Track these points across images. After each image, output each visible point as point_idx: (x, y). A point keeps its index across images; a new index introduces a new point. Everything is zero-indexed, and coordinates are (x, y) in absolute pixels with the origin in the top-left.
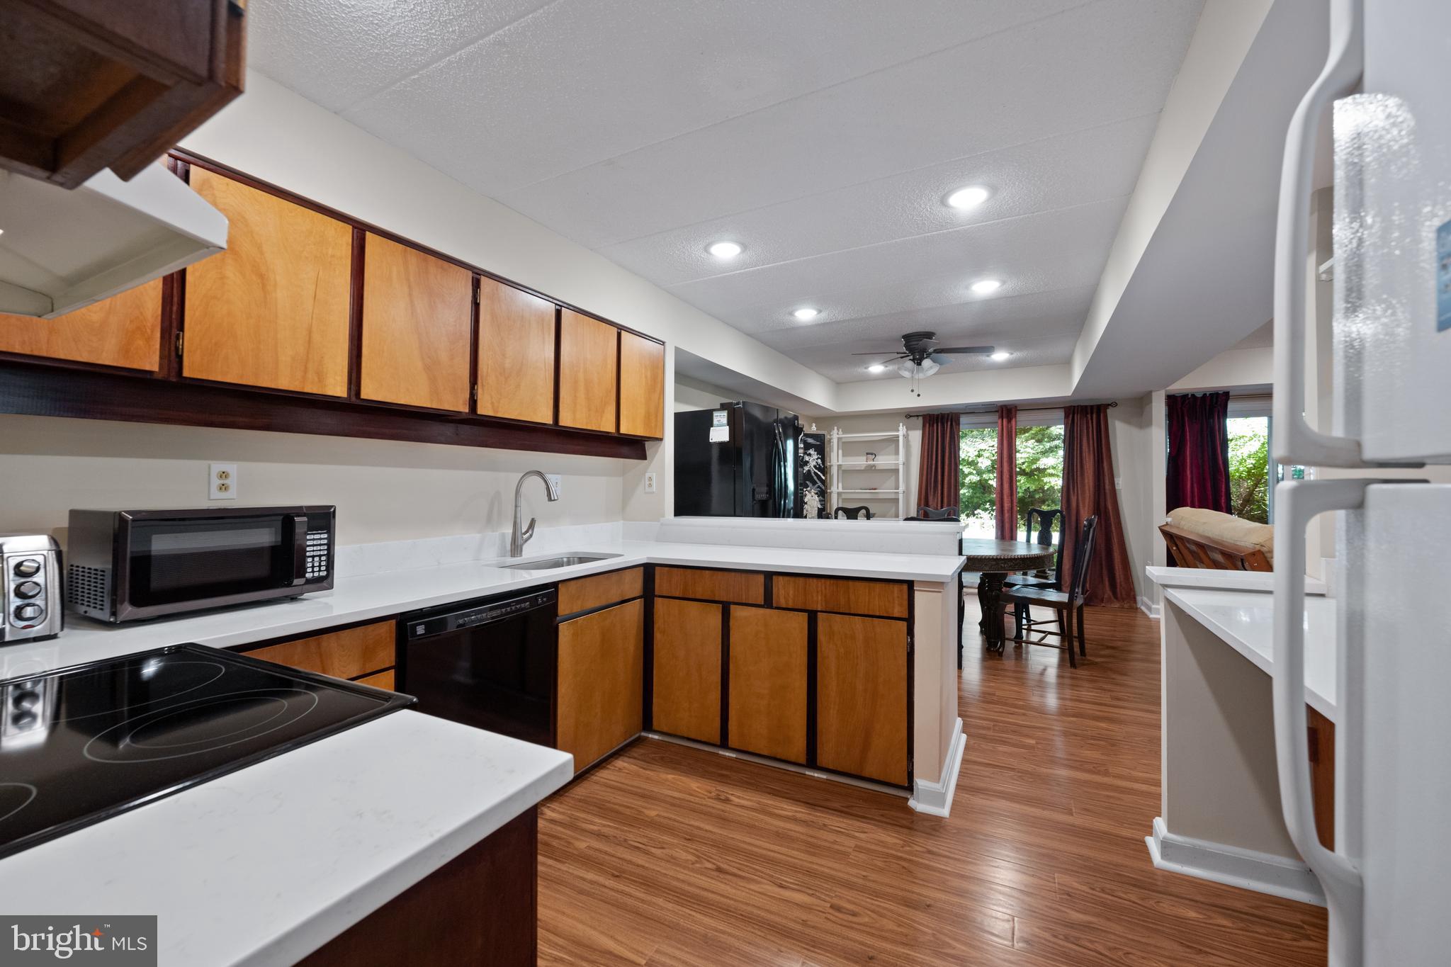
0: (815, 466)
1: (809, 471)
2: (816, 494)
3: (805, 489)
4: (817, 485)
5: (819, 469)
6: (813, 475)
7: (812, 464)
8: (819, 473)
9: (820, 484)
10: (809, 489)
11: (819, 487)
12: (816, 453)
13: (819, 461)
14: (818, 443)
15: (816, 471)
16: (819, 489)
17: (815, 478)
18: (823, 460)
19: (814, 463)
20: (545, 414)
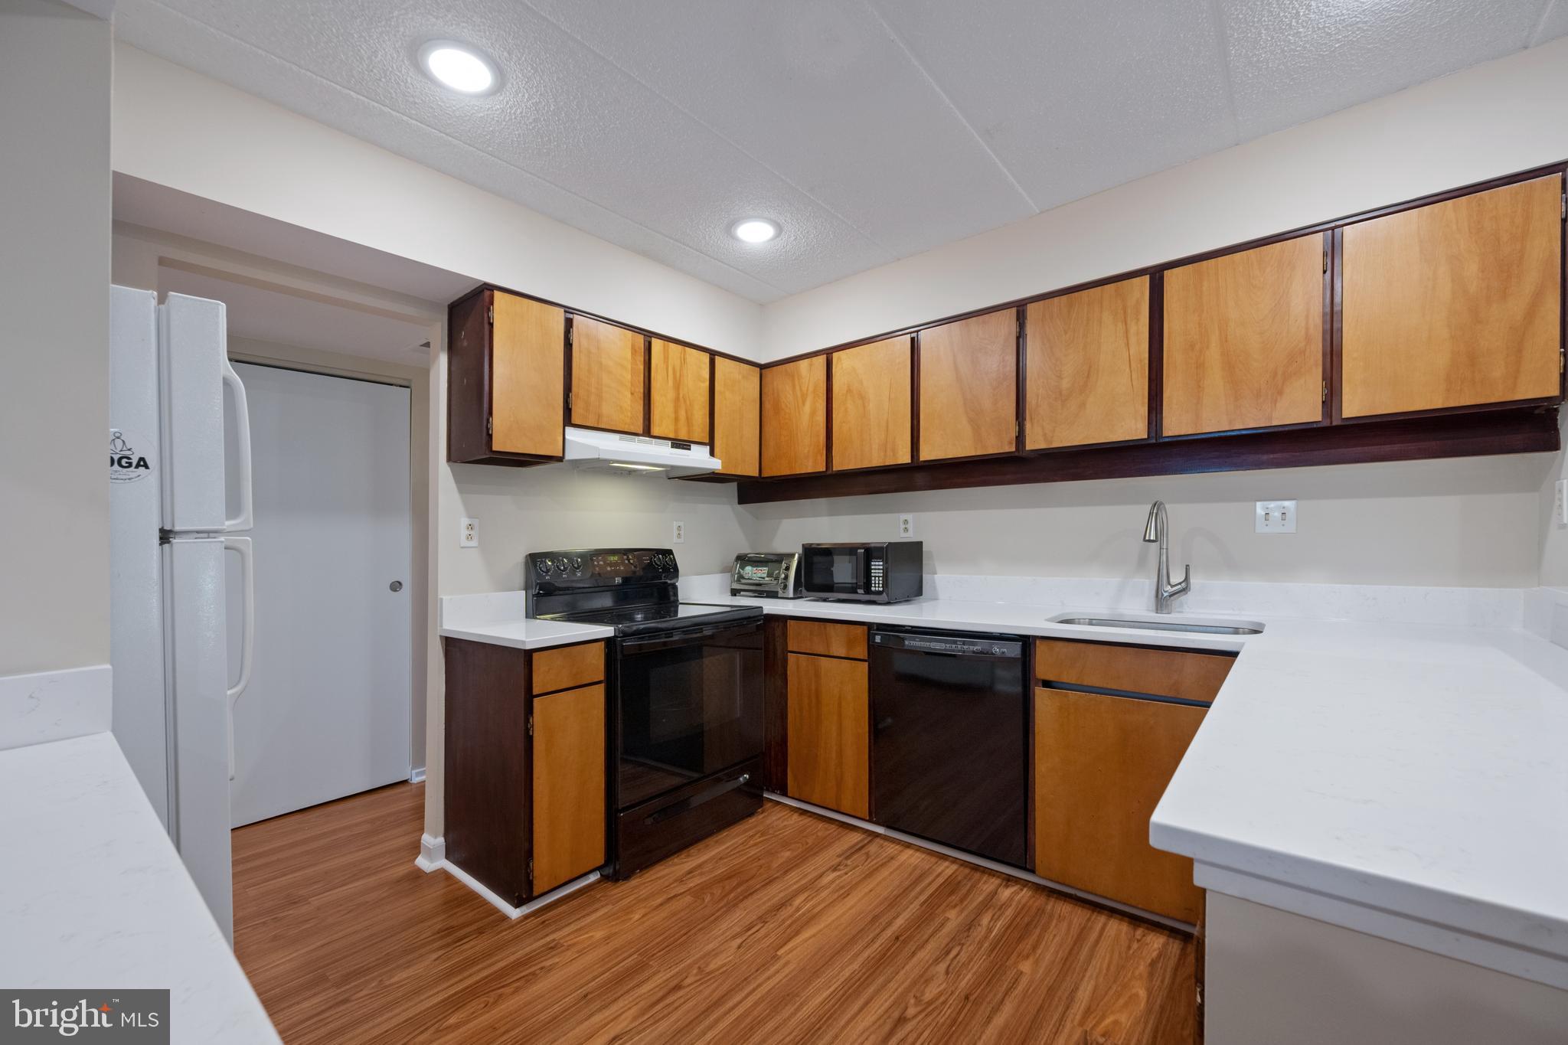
20: (1133, 427)
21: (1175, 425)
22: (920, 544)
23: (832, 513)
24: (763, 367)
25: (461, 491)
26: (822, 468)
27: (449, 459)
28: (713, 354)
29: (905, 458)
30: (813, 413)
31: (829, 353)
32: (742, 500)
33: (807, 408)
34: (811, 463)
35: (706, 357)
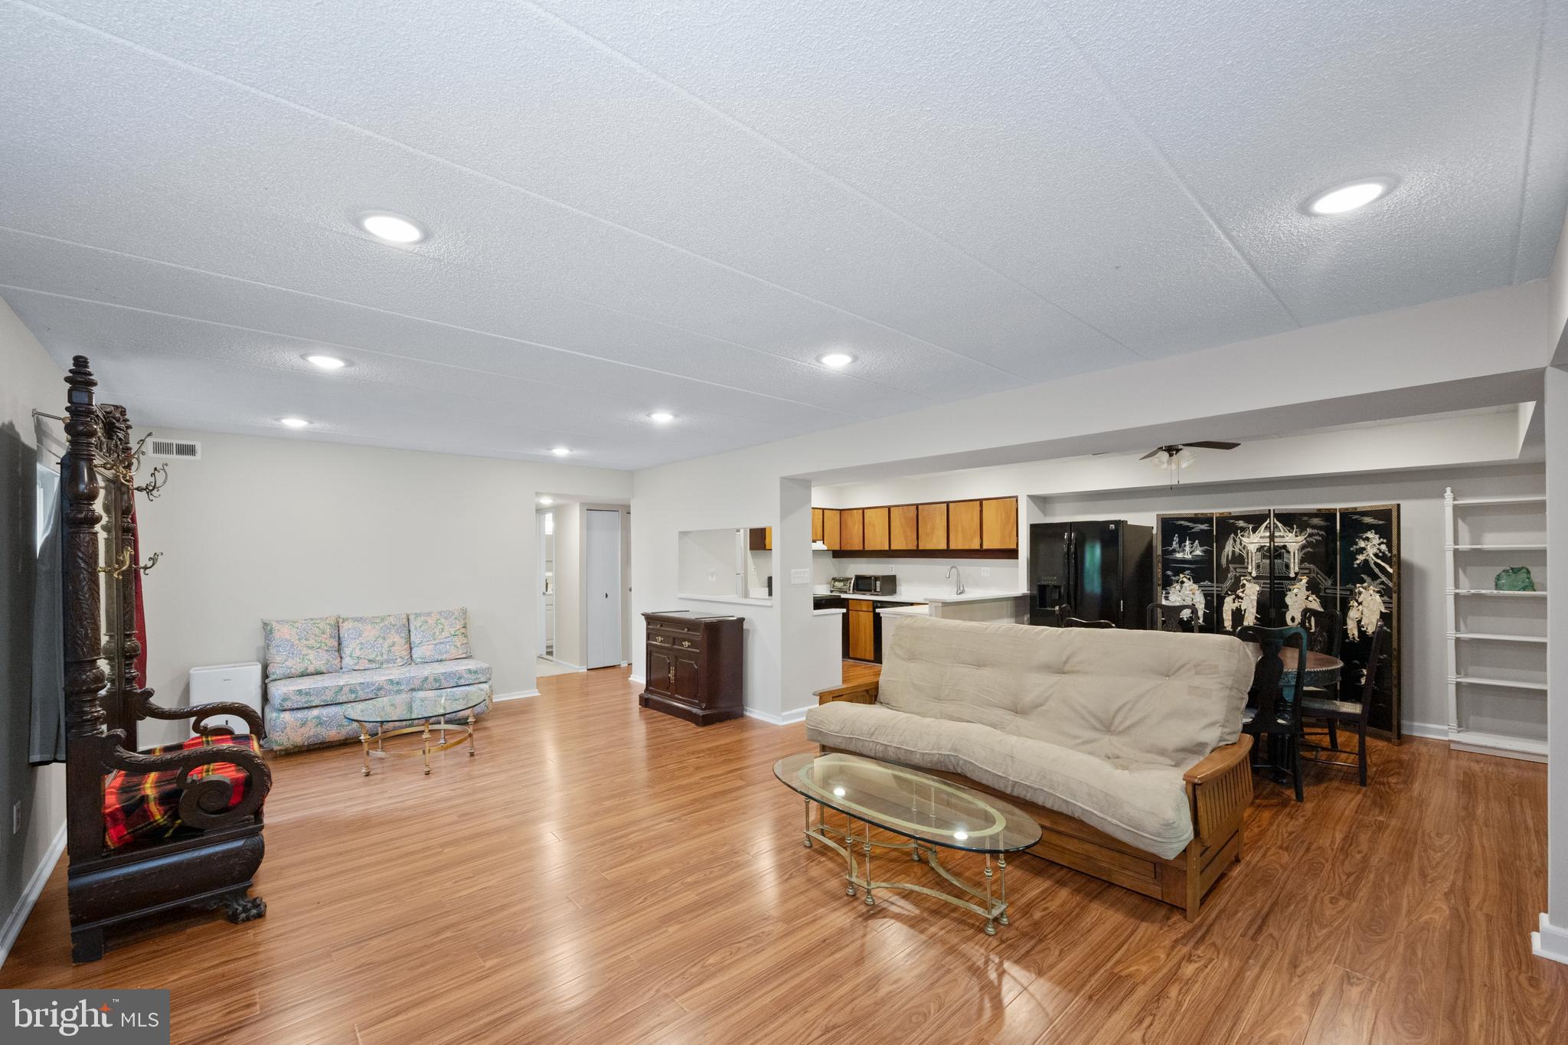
0: (1376, 555)
1: (1366, 561)
2: (1378, 592)
3: (1358, 585)
4: (1379, 581)
5: (1384, 558)
6: (1373, 566)
7: (1371, 551)
8: (1383, 564)
9: (1384, 579)
10: (1365, 585)
11: (1383, 583)
12: (1377, 536)
13: (1383, 547)
14: (1381, 522)
15: (1379, 561)
16: (1382, 586)
17: (1376, 570)
18: (1389, 546)
19: (1375, 550)
20: (943, 546)
21: (952, 547)
22: (895, 576)
23: (868, 563)
24: (841, 510)
25: (753, 558)
26: (861, 549)
27: (750, 549)
28: (823, 510)
29: (887, 548)
30: (858, 529)
31: (863, 509)
32: (834, 557)
33: (856, 527)
34: (858, 547)
35: (821, 511)
